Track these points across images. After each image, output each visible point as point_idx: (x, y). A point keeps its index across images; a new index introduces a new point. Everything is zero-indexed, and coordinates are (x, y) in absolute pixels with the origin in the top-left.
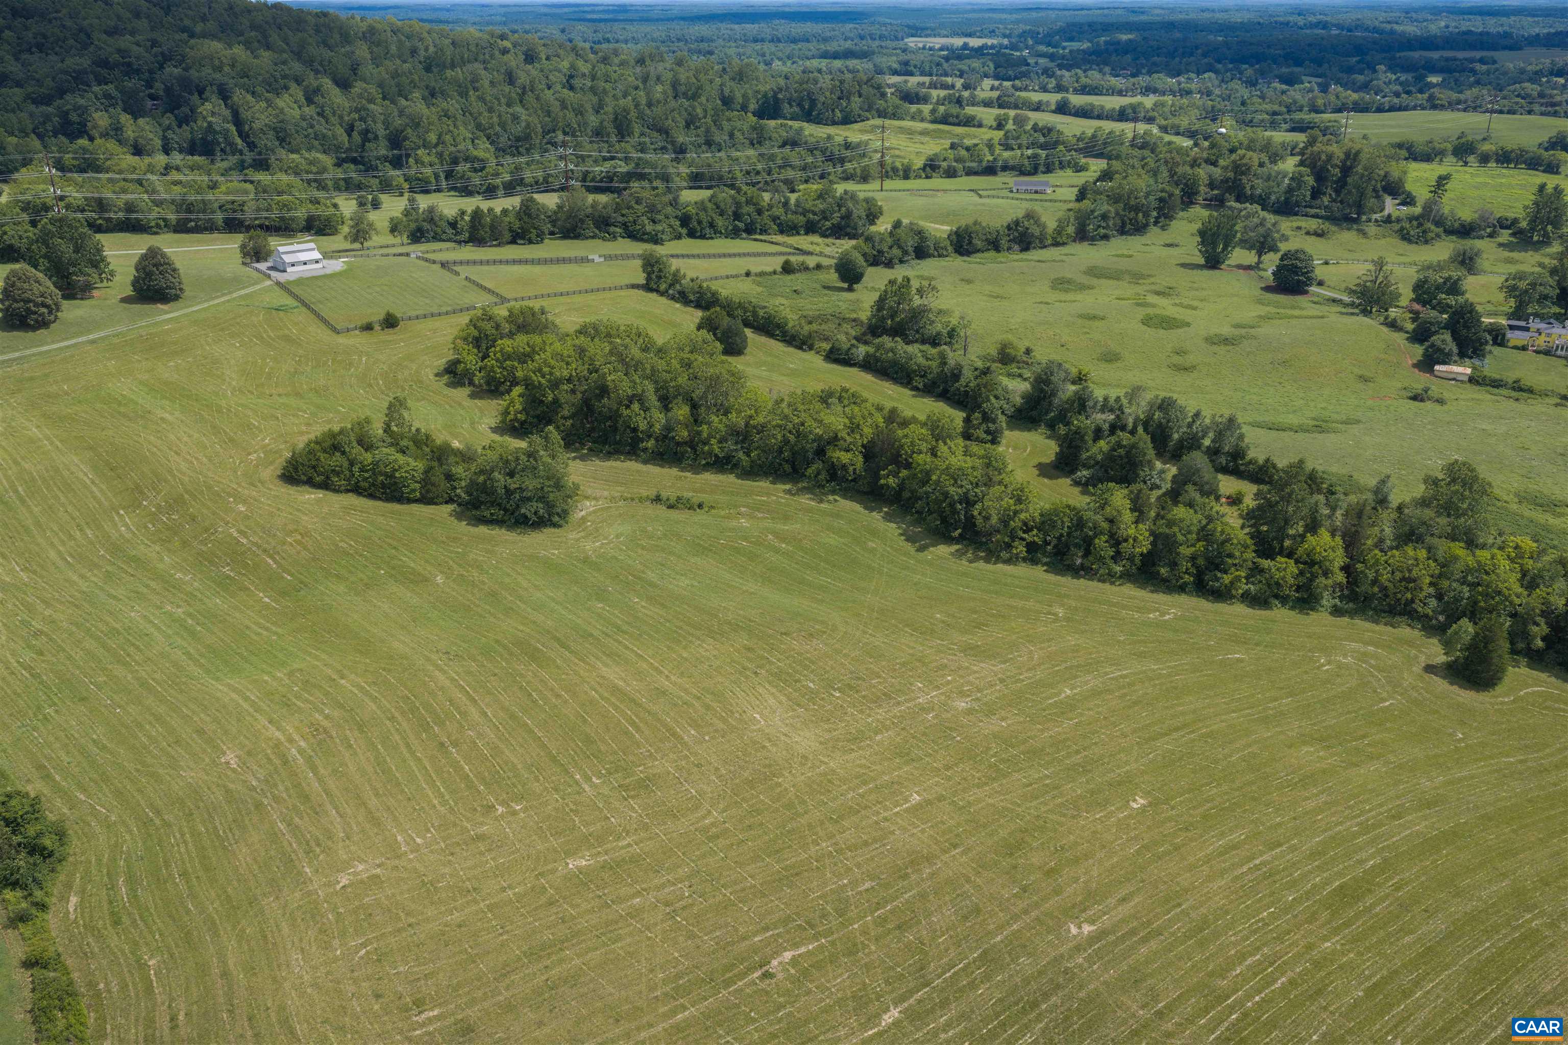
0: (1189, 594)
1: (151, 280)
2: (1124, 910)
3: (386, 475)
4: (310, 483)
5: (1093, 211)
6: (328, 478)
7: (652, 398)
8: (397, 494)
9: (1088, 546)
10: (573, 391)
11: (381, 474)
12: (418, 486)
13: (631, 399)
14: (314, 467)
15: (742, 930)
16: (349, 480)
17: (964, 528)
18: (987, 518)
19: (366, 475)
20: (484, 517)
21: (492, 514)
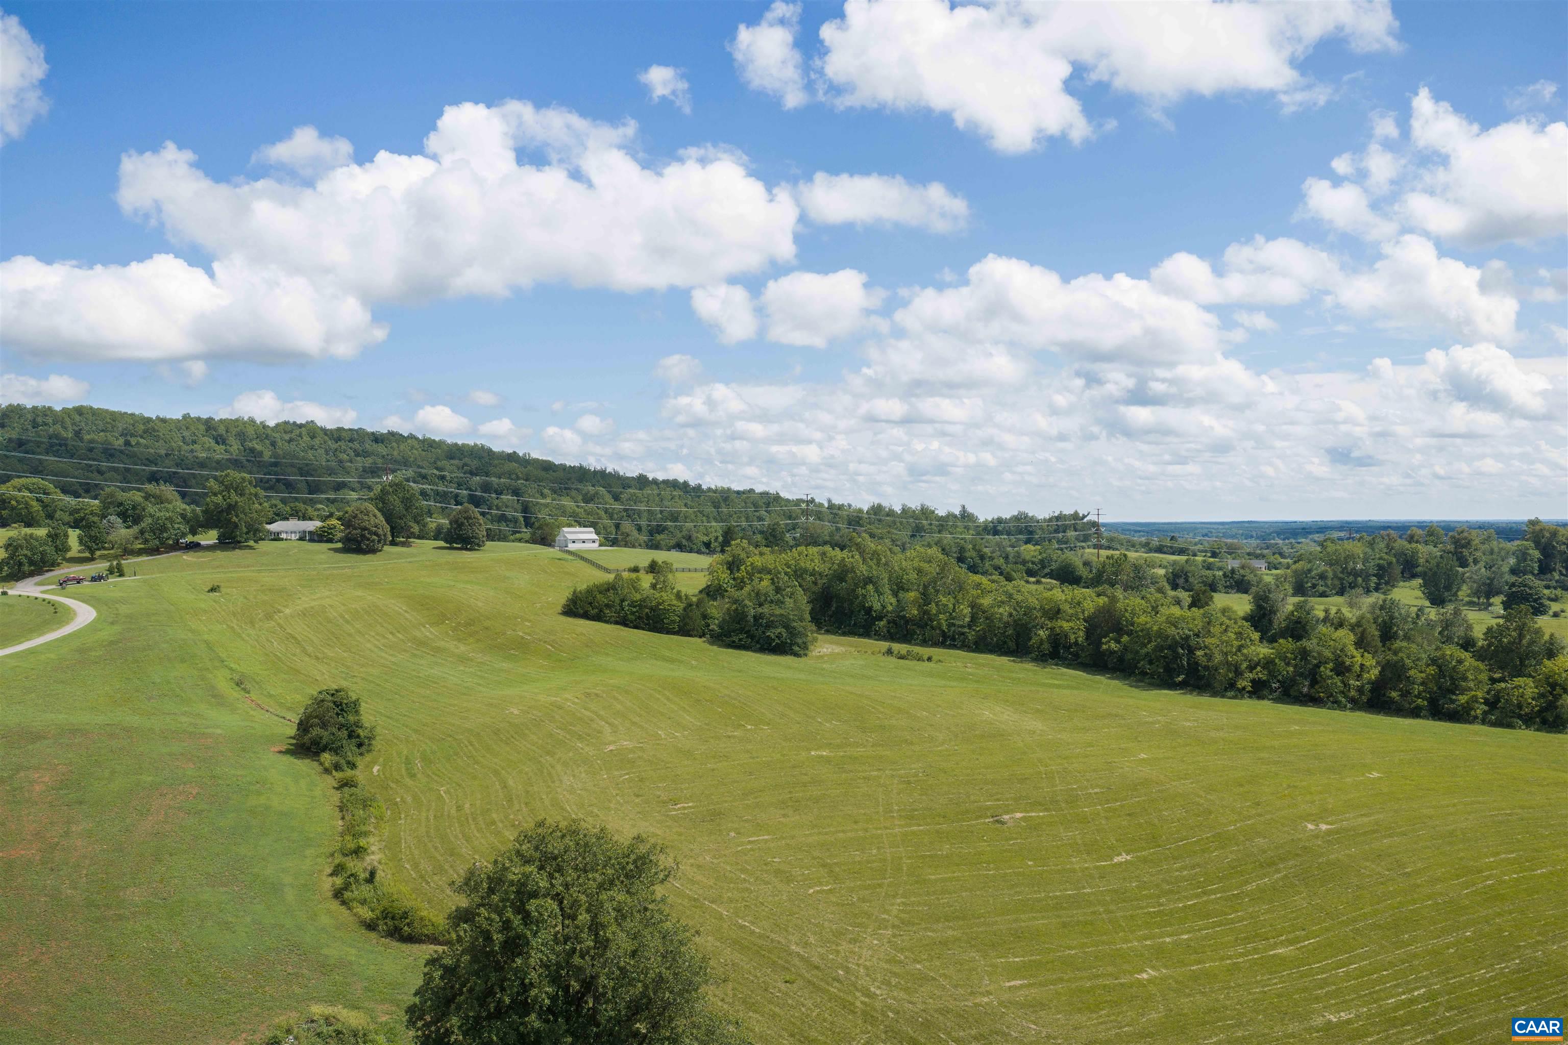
0: (1424, 717)
1: (461, 530)
2: (1360, 821)
3: (651, 609)
4: (586, 616)
5: (1310, 571)
6: (601, 611)
7: (886, 585)
8: (659, 626)
9: (1314, 678)
10: (815, 583)
11: (646, 607)
12: (678, 619)
13: (867, 582)
14: (590, 604)
15: (972, 798)
16: (619, 613)
17: (1187, 675)
18: (1210, 657)
19: (634, 610)
20: (734, 642)
21: (740, 640)
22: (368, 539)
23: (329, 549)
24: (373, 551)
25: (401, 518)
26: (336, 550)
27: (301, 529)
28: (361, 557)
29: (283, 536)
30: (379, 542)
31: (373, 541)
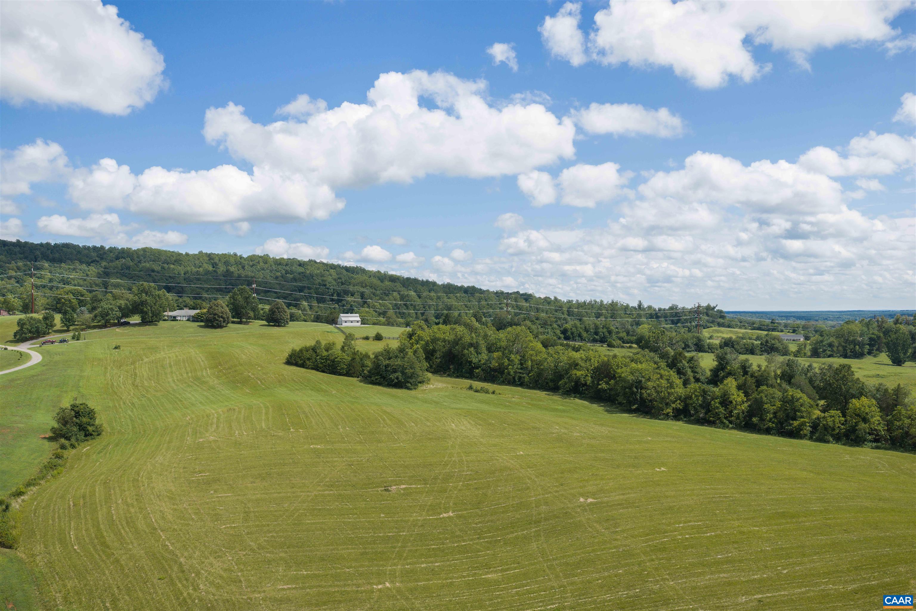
1: (274, 315)
2: (618, 497)
3: (331, 361)
4: (296, 365)
6: (305, 362)
7: (483, 348)
8: (335, 370)
9: (708, 408)
11: (329, 359)
12: (345, 367)
13: (471, 345)
14: (300, 357)
15: (384, 475)
16: (314, 363)
17: (638, 405)
18: (650, 394)
19: (323, 361)
20: (373, 381)
21: (376, 379)
22: (217, 320)
23: (198, 326)
24: (220, 327)
25: (243, 308)
26: (201, 326)
27: (189, 315)
28: (214, 330)
29: (179, 318)
30: (224, 322)
31: (220, 321)
